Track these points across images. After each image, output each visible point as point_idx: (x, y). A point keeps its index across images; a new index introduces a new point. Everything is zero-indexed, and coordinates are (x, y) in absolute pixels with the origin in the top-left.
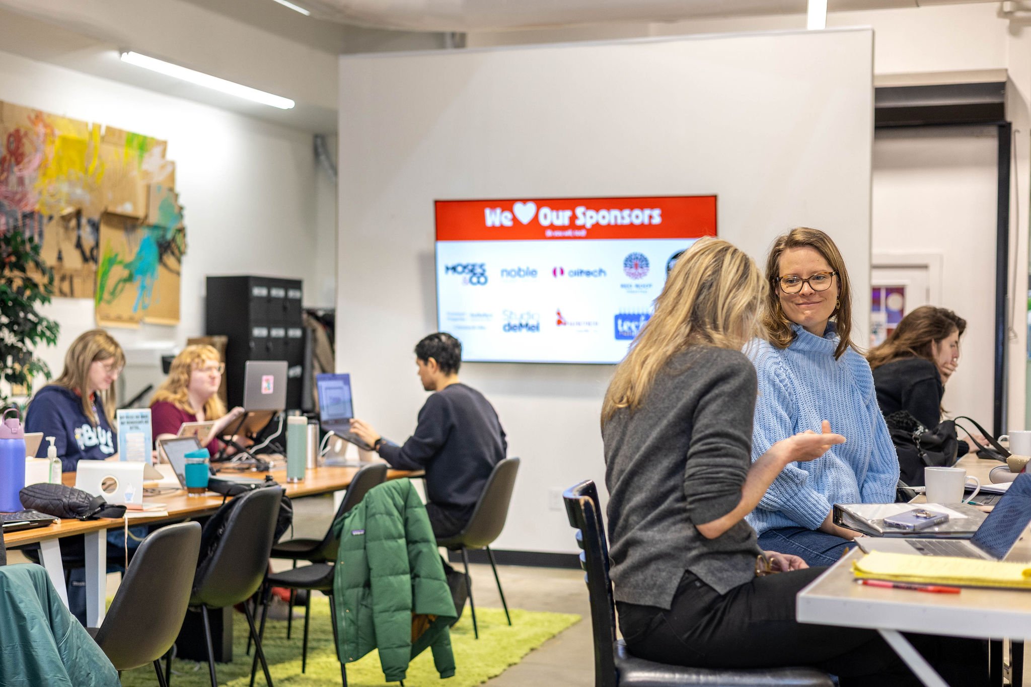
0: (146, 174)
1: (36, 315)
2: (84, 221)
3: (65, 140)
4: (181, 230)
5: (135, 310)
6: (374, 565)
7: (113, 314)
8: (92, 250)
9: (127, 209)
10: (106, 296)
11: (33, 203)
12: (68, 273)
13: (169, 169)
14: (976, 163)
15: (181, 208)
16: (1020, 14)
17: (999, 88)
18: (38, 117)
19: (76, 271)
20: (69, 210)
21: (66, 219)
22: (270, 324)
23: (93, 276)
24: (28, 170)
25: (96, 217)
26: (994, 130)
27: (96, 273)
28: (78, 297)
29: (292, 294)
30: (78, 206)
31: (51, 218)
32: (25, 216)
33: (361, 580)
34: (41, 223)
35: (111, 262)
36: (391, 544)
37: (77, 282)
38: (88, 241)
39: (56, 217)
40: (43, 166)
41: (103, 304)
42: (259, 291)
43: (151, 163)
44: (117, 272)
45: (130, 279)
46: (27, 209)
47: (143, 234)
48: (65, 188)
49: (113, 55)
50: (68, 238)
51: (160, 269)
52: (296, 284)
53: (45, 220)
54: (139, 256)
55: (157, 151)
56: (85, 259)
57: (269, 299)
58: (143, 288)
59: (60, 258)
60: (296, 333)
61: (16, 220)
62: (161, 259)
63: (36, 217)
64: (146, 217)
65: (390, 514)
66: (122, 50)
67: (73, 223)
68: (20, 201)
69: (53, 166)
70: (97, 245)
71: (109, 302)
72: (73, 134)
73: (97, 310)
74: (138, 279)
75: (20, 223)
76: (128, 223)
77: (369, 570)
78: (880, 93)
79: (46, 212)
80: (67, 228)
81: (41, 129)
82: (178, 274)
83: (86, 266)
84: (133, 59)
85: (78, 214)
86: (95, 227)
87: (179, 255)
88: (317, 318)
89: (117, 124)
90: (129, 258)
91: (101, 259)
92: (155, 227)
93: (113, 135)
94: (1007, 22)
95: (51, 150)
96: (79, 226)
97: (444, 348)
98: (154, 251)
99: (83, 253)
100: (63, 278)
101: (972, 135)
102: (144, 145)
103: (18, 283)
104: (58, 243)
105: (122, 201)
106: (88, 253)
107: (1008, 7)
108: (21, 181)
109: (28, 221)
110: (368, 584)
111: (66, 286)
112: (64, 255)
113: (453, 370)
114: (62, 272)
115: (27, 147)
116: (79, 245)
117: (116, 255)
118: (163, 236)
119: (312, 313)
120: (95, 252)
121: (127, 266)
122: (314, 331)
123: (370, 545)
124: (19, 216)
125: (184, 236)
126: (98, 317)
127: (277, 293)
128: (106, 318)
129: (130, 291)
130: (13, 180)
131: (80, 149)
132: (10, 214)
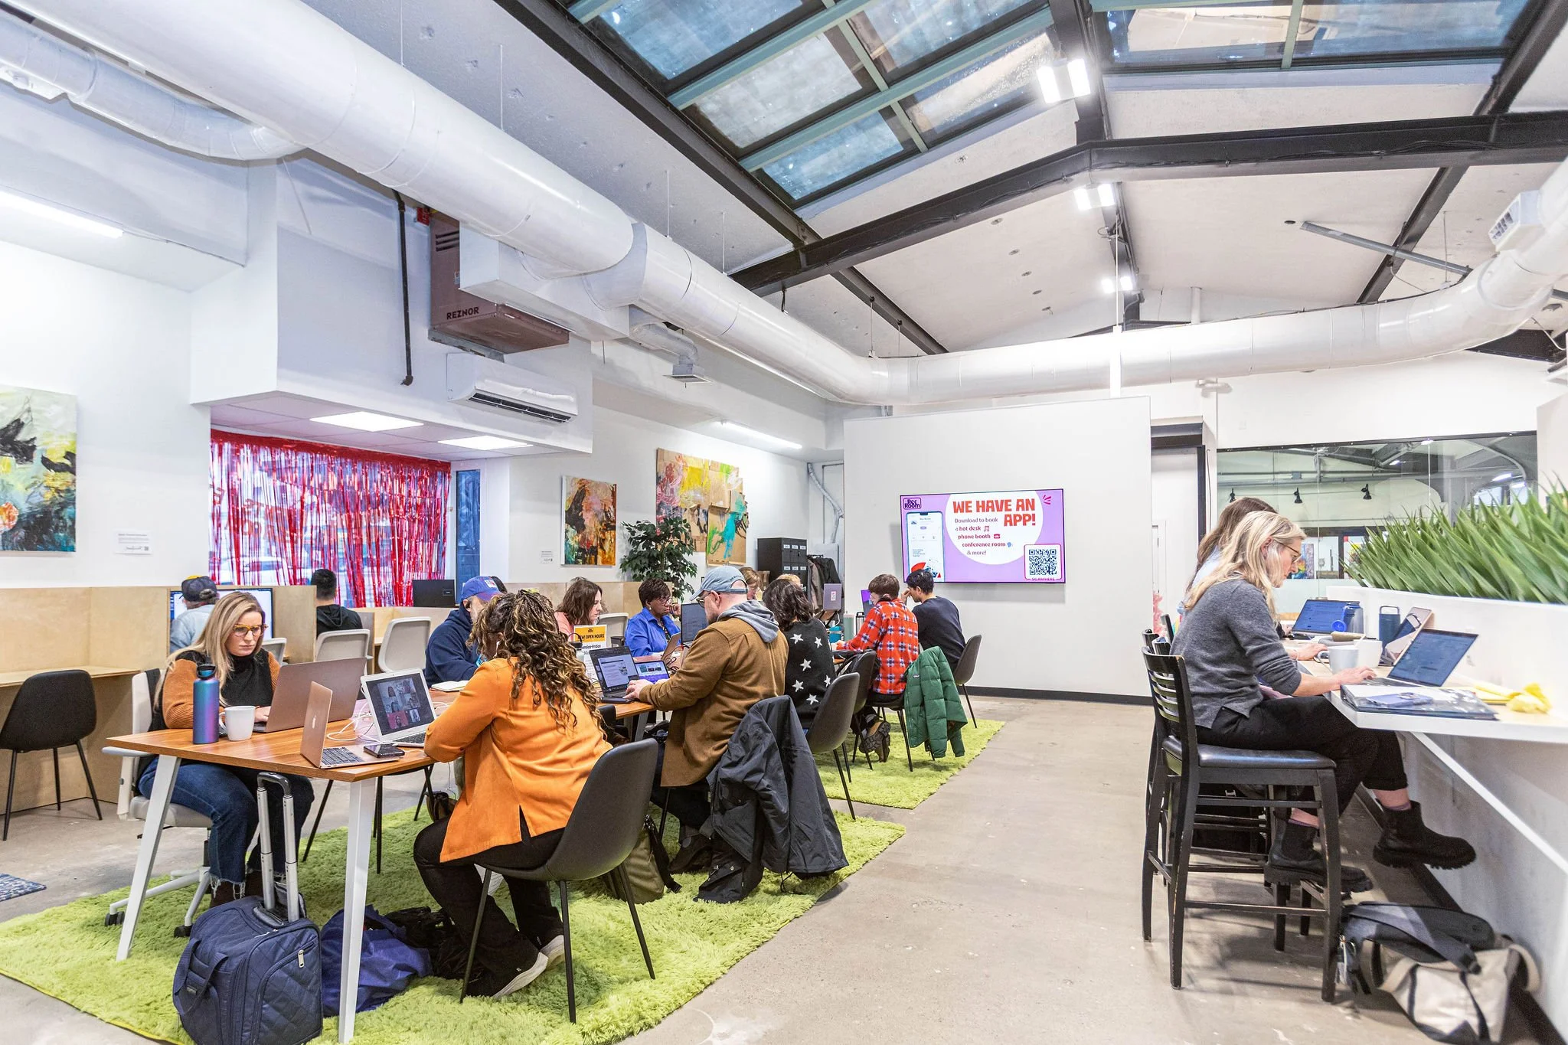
0: (729, 485)
1: (685, 561)
2: (701, 511)
3: (692, 468)
4: (746, 514)
5: (725, 557)
6: (926, 693)
8: (705, 526)
9: (720, 504)
10: (711, 550)
11: (678, 502)
13: (740, 482)
14: (1185, 468)
15: (746, 503)
16: (1209, 385)
17: (1199, 426)
18: (680, 457)
19: (698, 537)
20: (695, 505)
21: (693, 510)
23: (705, 540)
24: (675, 485)
25: (706, 509)
26: (1195, 450)
27: (707, 538)
28: (699, 551)
29: (802, 547)
30: (698, 503)
31: (686, 510)
32: (674, 509)
33: (920, 702)
34: (681, 512)
35: (714, 533)
36: (935, 682)
37: (699, 542)
38: (703, 522)
39: (688, 509)
40: (682, 482)
41: (710, 555)
42: (786, 547)
43: (732, 479)
44: (717, 537)
45: (722, 541)
46: (675, 505)
47: (728, 516)
48: (692, 494)
49: (718, 424)
50: (694, 520)
51: (736, 535)
52: (804, 542)
53: (683, 510)
54: (726, 530)
55: (734, 474)
56: (702, 532)
57: (791, 550)
58: (728, 545)
59: (690, 531)
60: (803, 568)
62: (737, 530)
63: (679, 508)
64: (730, 508)
65: (933, 666)
66: (722, 421)
67: (696, 512)
68: (673, 500)
69: (686, 482)
70: (707, 523)
71: (713, 553)
72: (696, 466)
73: (708, 558)
74: (726, 541)
75: (672, 513)
76: (721, 511)
77: (923, 696)
78: (1154, 429)
79: (683, 507)
80: (693, 515)
81: (681, 463)
82: (745, 538)
83: (702, 534)
84: (729, 426)
85: (699, 507)
86: (706, 514)
87: (745, 527)
88: (812, 560)
89: (716, 460)
90: (721, 531)
91: (709, 530)
92: (735, 513)
93: (714, 466)
94: (1200, 390)
95: (686, 474)
96: (699, 513)
98: (733, 526)
99: (700, 528)
100: (694, 541)
101: (1182, 453)
102: (728, 470)
103: (675, 544)
105: (719, 500)
106: (703, 528)
107: (1201, 382)
108: (672, 491)
109: (675, 512)
110: (923, 704)
112: (692, 529)
114: (693, 538)
115: (675, 473)
116: (698, 524)
117: (716, 528)
118: (738, 518)
119: (809, 557)
121: (721, 534)
122: (811, 567)
123: (922, 683)
125: (747, 517)
127: (795, 547)
128: (711, 562)
129: (723, 547)
130: (668, 490)
131: (699, 473)
132: (667, 508)
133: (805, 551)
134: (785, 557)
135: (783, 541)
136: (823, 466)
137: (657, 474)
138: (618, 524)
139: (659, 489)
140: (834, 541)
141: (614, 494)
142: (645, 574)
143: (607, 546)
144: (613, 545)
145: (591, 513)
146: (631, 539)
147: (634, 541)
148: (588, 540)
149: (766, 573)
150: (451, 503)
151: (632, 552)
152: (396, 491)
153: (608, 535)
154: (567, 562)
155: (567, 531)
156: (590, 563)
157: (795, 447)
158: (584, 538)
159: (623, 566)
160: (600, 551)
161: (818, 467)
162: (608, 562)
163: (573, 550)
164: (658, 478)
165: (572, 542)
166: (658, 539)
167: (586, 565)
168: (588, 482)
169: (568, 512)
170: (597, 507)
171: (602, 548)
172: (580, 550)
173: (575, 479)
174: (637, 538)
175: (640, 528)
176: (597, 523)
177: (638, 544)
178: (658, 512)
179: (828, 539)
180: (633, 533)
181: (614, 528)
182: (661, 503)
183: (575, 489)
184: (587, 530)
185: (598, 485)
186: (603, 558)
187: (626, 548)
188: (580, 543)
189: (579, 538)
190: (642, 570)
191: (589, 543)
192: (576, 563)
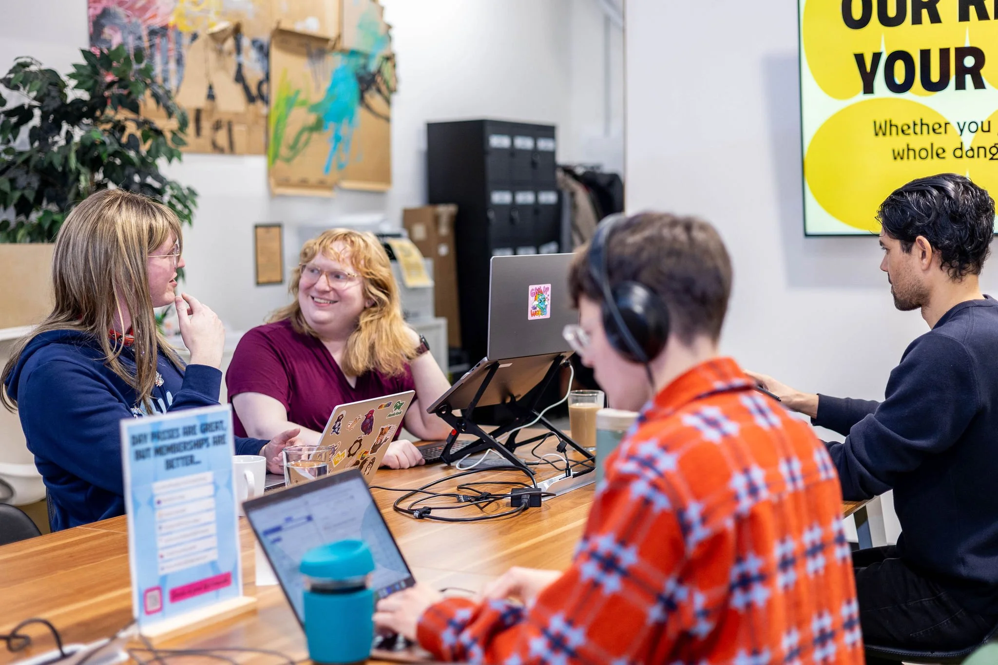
2: (246, 42)
4: (389, 58)
5: (327, 169)
7: (295, 178)
8: (260, 84)
9: (311, 26)
10: (284, 151)
12: (225, 119)
15: (389, 27)
19: (237, 114)
21: (217, 38)
22: (514, 187)
23: (262, 122)
25: (264, 37)
27: (267, 117)
28: (242, 154)
29: (544, 144)
30: (236, 20)
31: (195, 37)
32: (153, 33)
34: (178, 43)
35: (290, 103)
37: (239, 131)
38: (254, 72)
39: (203, 35)
41: (279, 164)
42: (498, 141)
44: (299, 117)
45: (318, 126)
46: (157, 23)
47: (335, 62)
50: (224, 68)
51: (361, 113)
52: (548, 131)
53: (186, 40)
54: (330, 95)
56: (250, 98)
57: (512, 152)
58: (338, 139)
59: (211, 97)
60: (548, 198)
61: (140, 38)
62: (362, 99)
63: (171, 34)
64: (339, 37)
67: (230, 44)
68: (144, 9)
70: (267, 78)
71: (288, 160)
73: (271, 172)
74: (331, 128)
75: (146, 44)
76: (313, 46)
79: (186, 28)
80: (220, 52)
82: (387, 119)
83: (252, 107)
85: (237, 31)
86: (264, 51)
87: (388, 93)
88: (576, 177)
90: (317, 97)
91: (274, 98)
92: (353, 53)
96: (238, 49)
97: (956, 216)
98: (350, 88)
99: (247, 89)
100: (217, 126)
104: (207, 75)
105: (304, 15)
106: (254, 90)
109: (157, 40)
111: (222, 138)
112: (217, 91)
113: (971, 267)
114: (216, 117)
116: (240, 78)
117: (298, 93)
118: (365, 67)
119: (568, 171)
120: (265, 87)
121: (314, 108)
122: (573, 194)
124: (144, 33)
125: (394, 66)
126: (272, 181)
127: (524, 143)
128: (285, 183)
129: (319, 144)
132: (126, 28)
133: (552, 154)
134: (495, 168)
135: (488, 128)
178: (95, 39)
182: (105, 13)
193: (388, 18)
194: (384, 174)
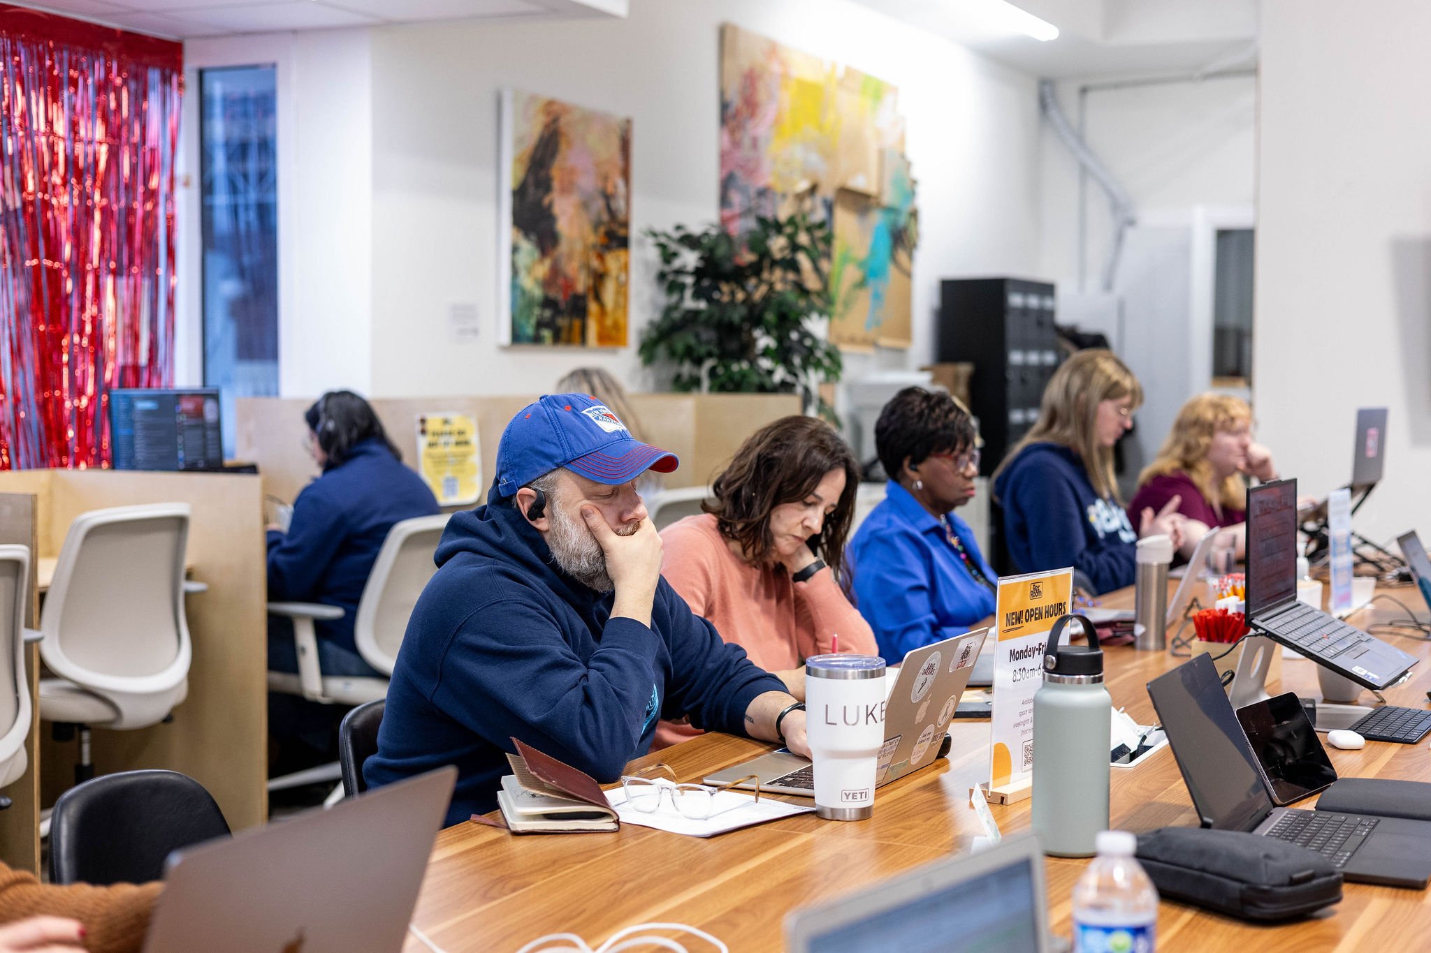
0: (879, 133)
2: (818, 201)
3: (800, 84)
4: (914, 214)
5: (870, 326)
7: (847, 334)
9: (860, 182)
10: (839, 308)
11: (767, 178)
13: (901, 127)
15: (914, 182)
18: (773, 50)
20: (803, 185)
21: (800, 197)
22: (1026, 346)
24: (760, 128)
25: (831, 196)
29: (1048, 303)
30: (813, 180)
31: (784, 196)
32: (758, 194)
34: (774, 203)
35: (846, 259)
40: (778, 122)
41: (837, 320)
42: (1015, 300)
43: (884, 118)
44: (850, 274)
45: (863, 283)
46: (762, 183)
47: (877, 219)
48: (799, 153)
51: (892, 271)
52: (1047, 289)
53: (778, 200)
54: (873, 253)
55: (890, 100)
57: (1024, 310)
58: (876, 296)
60: (1049, 358)
62: (894, 255)
63: (769, 195)
64: (880, 194)
67: (808, 203)
68: (754, 172)
69: (786, 120)
71: (842, 316)
72: (808, 76)
73: (831, 329)
74: (872, 285)
76: (860, 201)
79: (779, 188)
81: (776, 68)
82: (910, 275)
85: (813, 190)
86: (829, 207)
87: (911, 249)
90: (861, 254)
91: (836, 255)
92: (890, 210)
93: (850, 78)
95: (787, 99)
96: (812, 208)
98: (885, 242)
102: (877, 91)
105: (857, 172)
108: (755, 143)
109: (761, 201)
115: (762, 96)
117: (850, 249)
118: (897, 223)
121: (861, 264)
125: (917, 222)
129: (864, 301)
130: (747, 142)
131: (815, 94)
132: (743, 190)
133: (1051, 313)
134: (1013, 327)
135: (1009, 287)
136: (1084, 91)
137: (722, 93)
138: (635, 231)
139: (726, 138)
140: (1108, 286)
141: (625, 146)
142: (704, 372)
143: (609, 293)
144: (622, 289)
145: (575, 199)
146: (662, 276)
147: (669, 281)
148: (566, 277)
149: (965, 369)
150: (186, 163)
151: (668, 311)
152: (39, 124)
153: (613, 262)
154: (517, 337)
155: (515, 249)
156: (569, 341)
157: (1045, 32)
158: (555, 271)
159: (648, 350)
160: (593, 307)
161: (1068, 94)
162: (611, 337)
163: (530, 304)
164: (724, 106)
165: (528, 283)
166: (739, 275)
167: (560, 347)
168: (566, 109)
169: (519, 194)
170: (587, 182)
171: (598, 298)
172: (547, 303)
173: (533, 99)
174: (680, 272)
175: (690, 241)
176: (587, 229)
177: (682, 287)
178: (724, 201)
179: (1094, 282)
180: (668, 256)
181: (624, 243)
182: (731, 176)
183: (534, 130)
184: (563, 247)
185: (589, 118)
186: (601, 321)
187: (653, 302)
188: (547, 283)
189: (542, 270)
190: (698, 362)
191: (569, 284)
192: (537, 340)
193: (916, 173)
194: (905, 332)
